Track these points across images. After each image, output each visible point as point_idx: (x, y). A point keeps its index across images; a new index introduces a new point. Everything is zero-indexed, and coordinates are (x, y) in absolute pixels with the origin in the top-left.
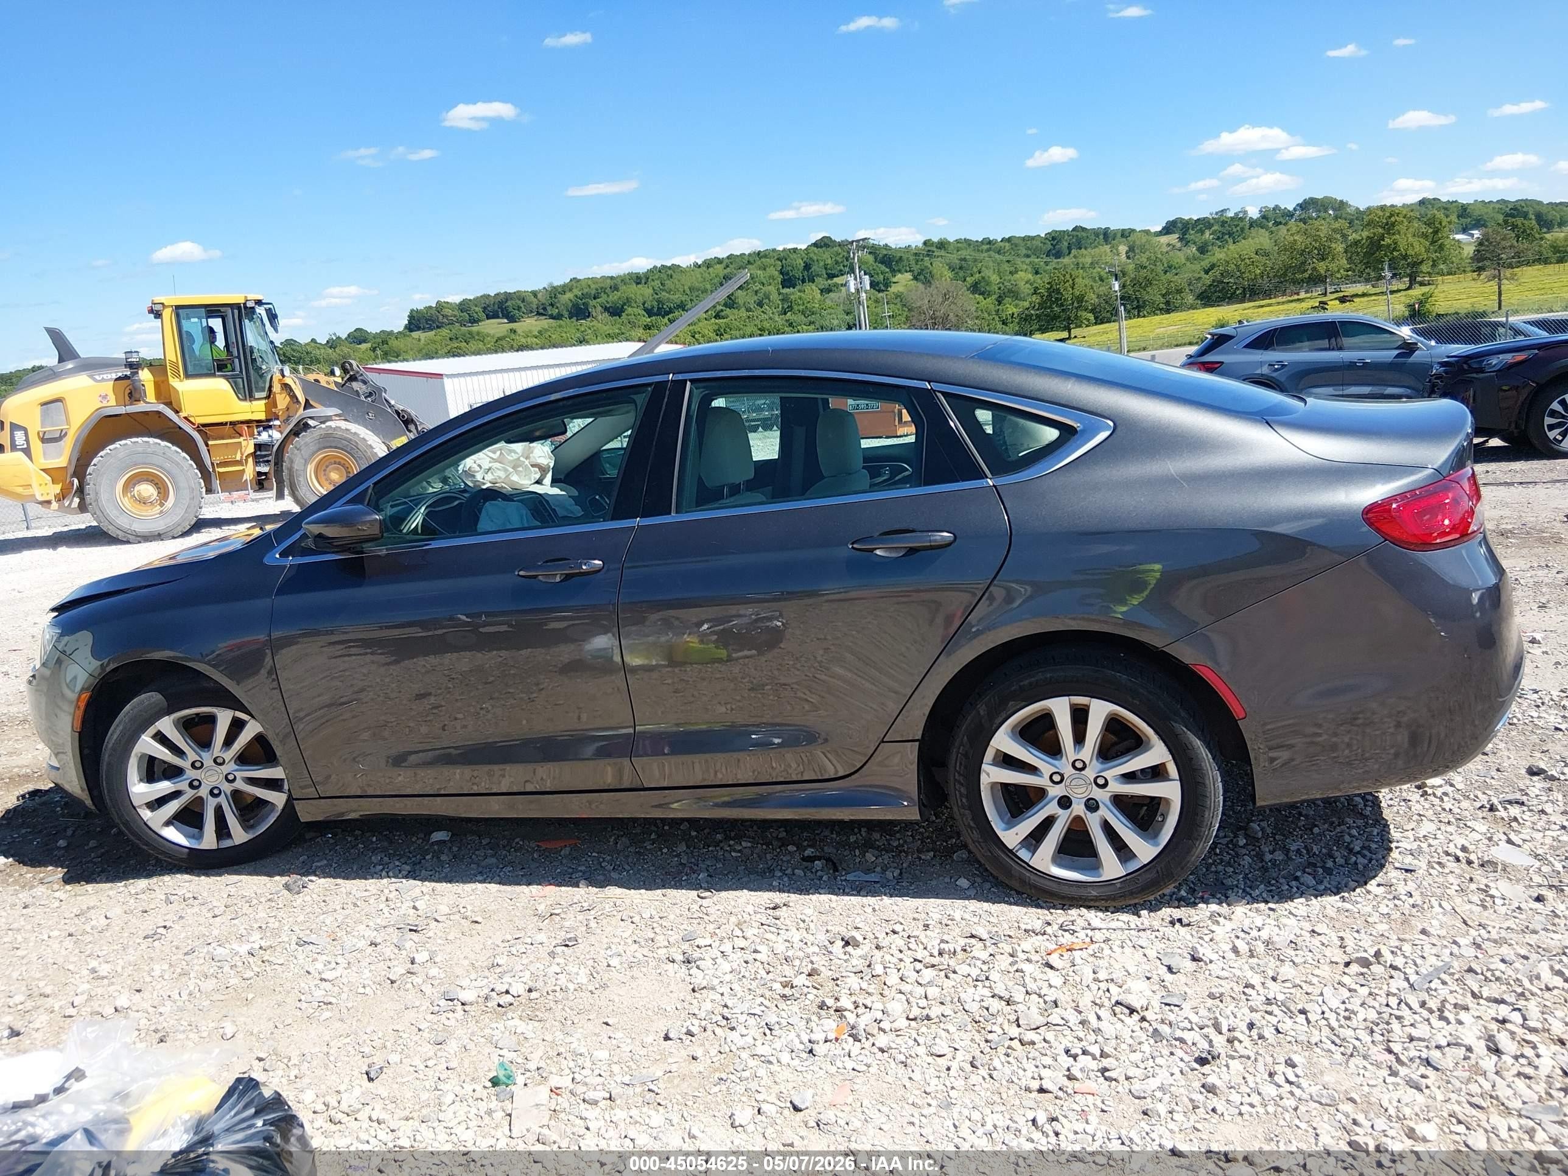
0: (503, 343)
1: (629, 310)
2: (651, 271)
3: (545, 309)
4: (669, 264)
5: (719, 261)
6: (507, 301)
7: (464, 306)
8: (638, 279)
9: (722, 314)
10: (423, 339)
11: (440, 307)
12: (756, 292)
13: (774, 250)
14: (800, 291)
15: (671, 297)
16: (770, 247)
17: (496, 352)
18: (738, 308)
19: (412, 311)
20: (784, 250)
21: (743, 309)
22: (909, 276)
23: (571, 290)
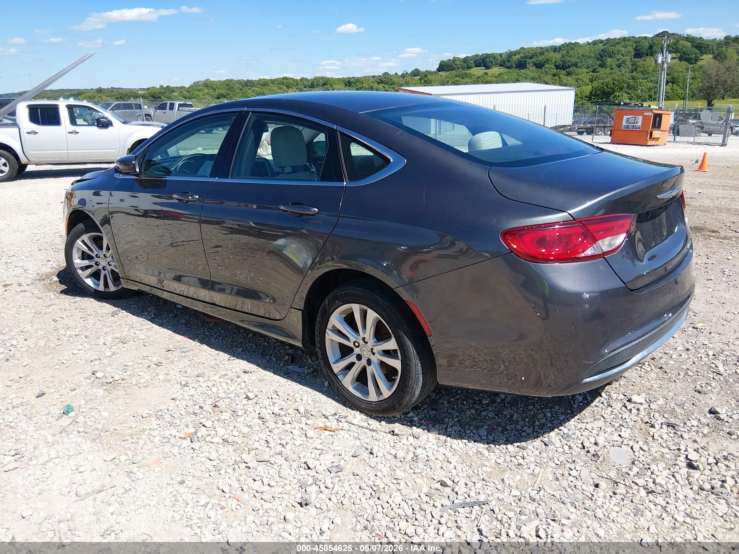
0: (479, 80)
1: (547, 66)
2: (563, 45)
3: (504, 63)
4: (573, 42)
5: (601, 41)
6: (487, 58)
7: (466, 60)
8: (555, 49)
9: (597, 70)
10: (443, 75)
11: (455, 59)
12: (618, 60)
13: (633, 37)
14: (643, 61)
15: (571, 59)
16: (631, 35)
17: (475, 84)
18: (606, 68)
19: (441, 61)
20: (640, 37)
21: (609, 68)
22: (711, 56)
23: (519, 54)
